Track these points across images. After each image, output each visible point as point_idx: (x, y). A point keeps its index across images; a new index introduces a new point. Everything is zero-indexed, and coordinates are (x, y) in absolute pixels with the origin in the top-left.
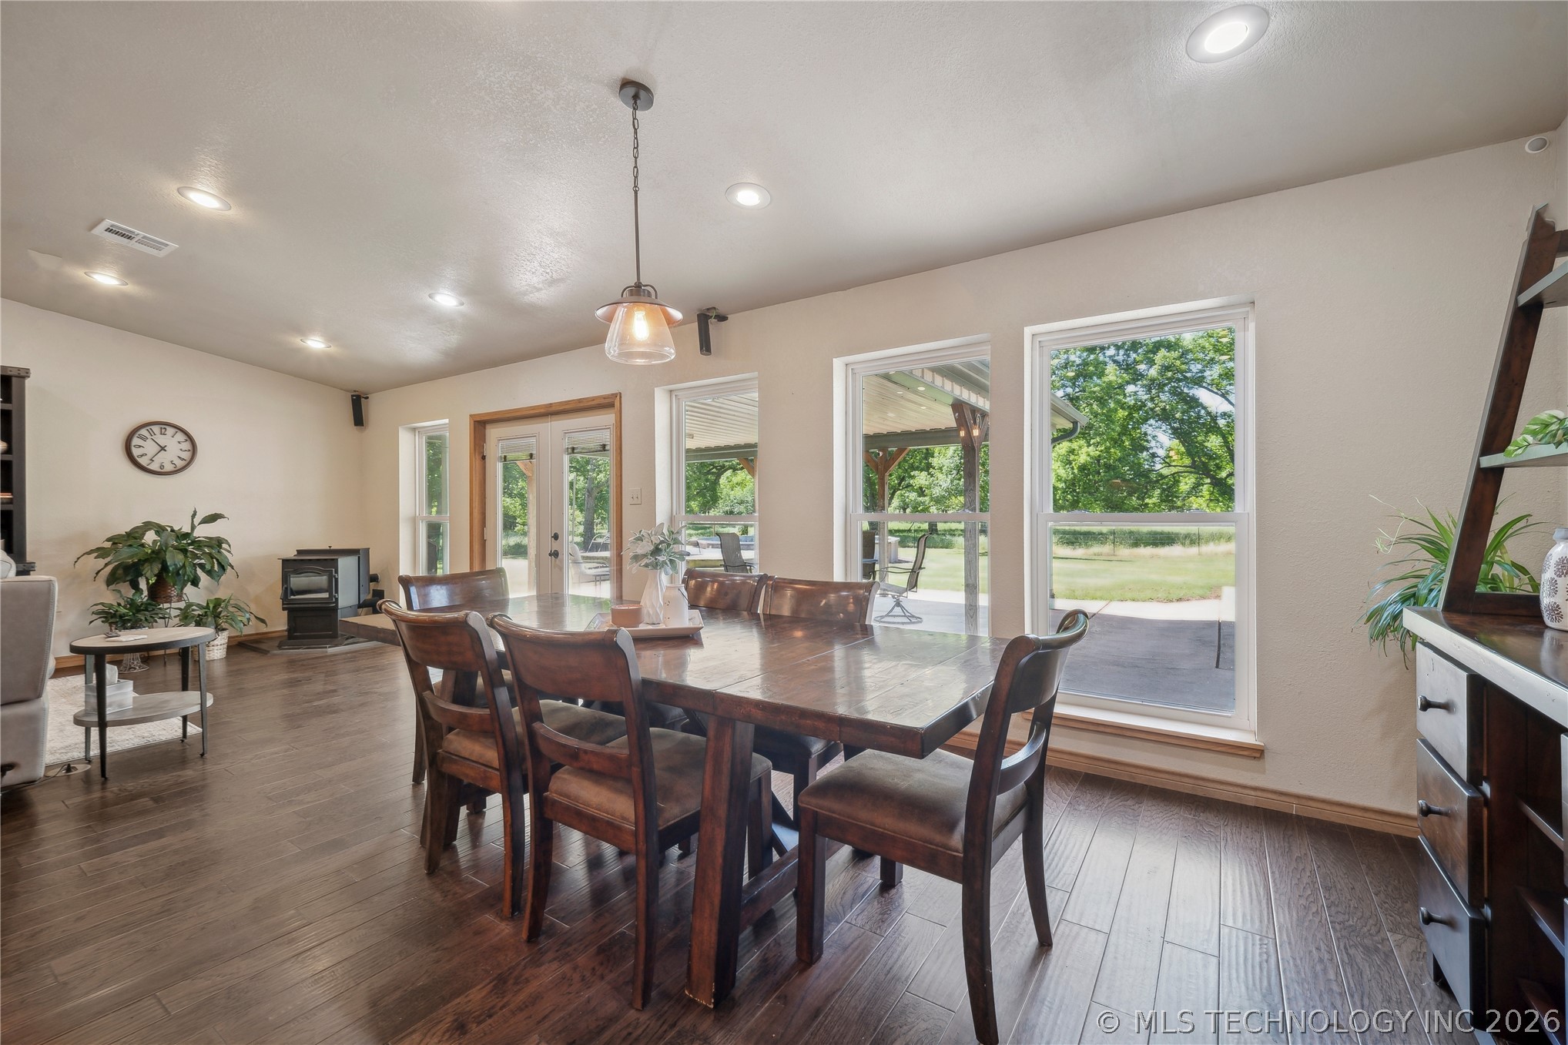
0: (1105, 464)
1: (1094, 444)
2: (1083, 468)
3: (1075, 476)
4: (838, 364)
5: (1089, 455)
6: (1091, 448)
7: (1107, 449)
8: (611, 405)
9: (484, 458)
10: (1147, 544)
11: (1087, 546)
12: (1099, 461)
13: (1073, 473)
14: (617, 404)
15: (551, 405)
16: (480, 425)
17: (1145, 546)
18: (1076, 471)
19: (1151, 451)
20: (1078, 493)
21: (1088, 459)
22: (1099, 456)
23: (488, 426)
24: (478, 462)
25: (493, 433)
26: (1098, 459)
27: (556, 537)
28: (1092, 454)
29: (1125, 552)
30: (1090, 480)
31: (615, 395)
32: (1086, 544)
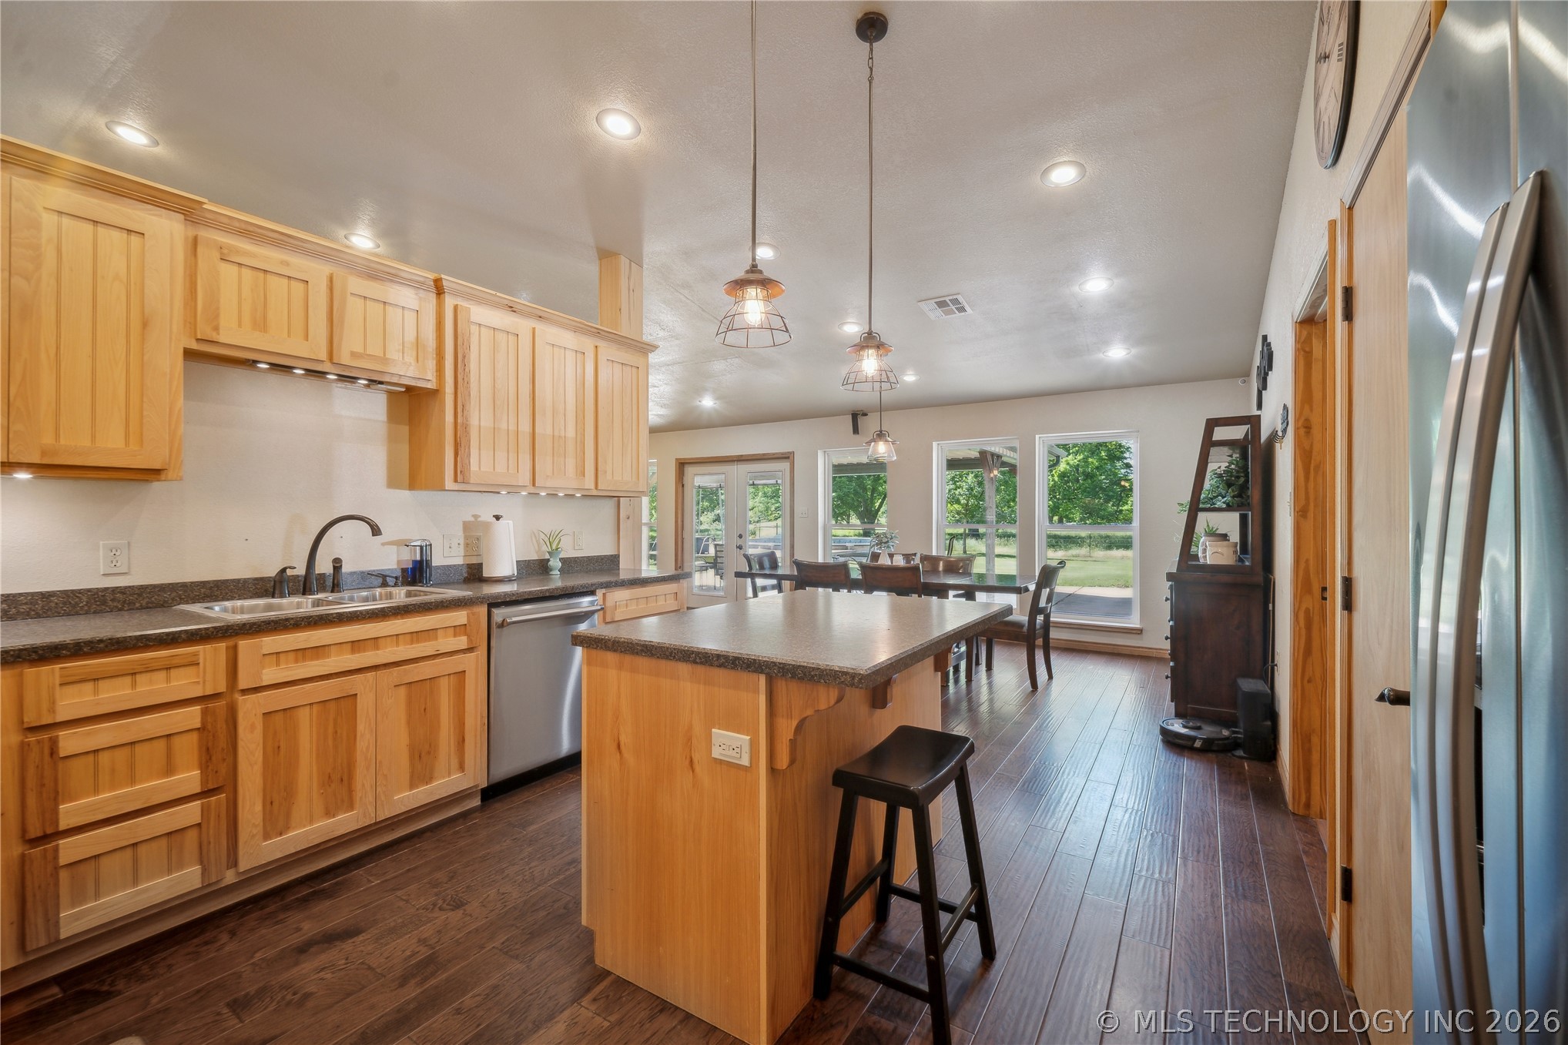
0: (1084, 472)
1: (1073, 453)
2: (1063, 475)
3: (1055, 483)
4: (935, 444)
5: (1068, 464)
6: (1071, 457)
7: (1085, 460)
8: (788, 458)
9: (683, 485)
10: (1118, 548)
11: (1066, 548)
12: (1077, 470)
13: (1053, 480)
14: (791, 458)
15: (742, 456)
16: (682, 465)
17: (1117, 549)
18: (1056, 479)
19: (1125, 461)
20: (1058, 499)
21: (1068, 467)
22: (1078, 465)
23: (686, 466)
24: (680, 489)
25: (690, 470)
26: (1077, 467)
27: (740, 536)
28: (1071, 463)
29: (1099, 553)
30: (1069, 487)
31: (790, 453)
32: (1065, 547)
